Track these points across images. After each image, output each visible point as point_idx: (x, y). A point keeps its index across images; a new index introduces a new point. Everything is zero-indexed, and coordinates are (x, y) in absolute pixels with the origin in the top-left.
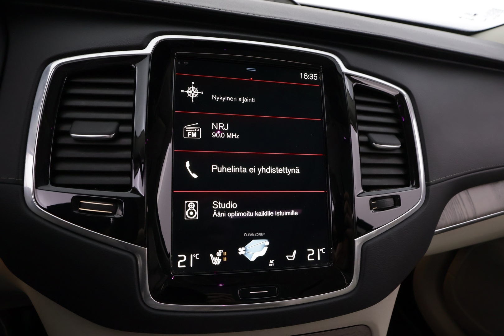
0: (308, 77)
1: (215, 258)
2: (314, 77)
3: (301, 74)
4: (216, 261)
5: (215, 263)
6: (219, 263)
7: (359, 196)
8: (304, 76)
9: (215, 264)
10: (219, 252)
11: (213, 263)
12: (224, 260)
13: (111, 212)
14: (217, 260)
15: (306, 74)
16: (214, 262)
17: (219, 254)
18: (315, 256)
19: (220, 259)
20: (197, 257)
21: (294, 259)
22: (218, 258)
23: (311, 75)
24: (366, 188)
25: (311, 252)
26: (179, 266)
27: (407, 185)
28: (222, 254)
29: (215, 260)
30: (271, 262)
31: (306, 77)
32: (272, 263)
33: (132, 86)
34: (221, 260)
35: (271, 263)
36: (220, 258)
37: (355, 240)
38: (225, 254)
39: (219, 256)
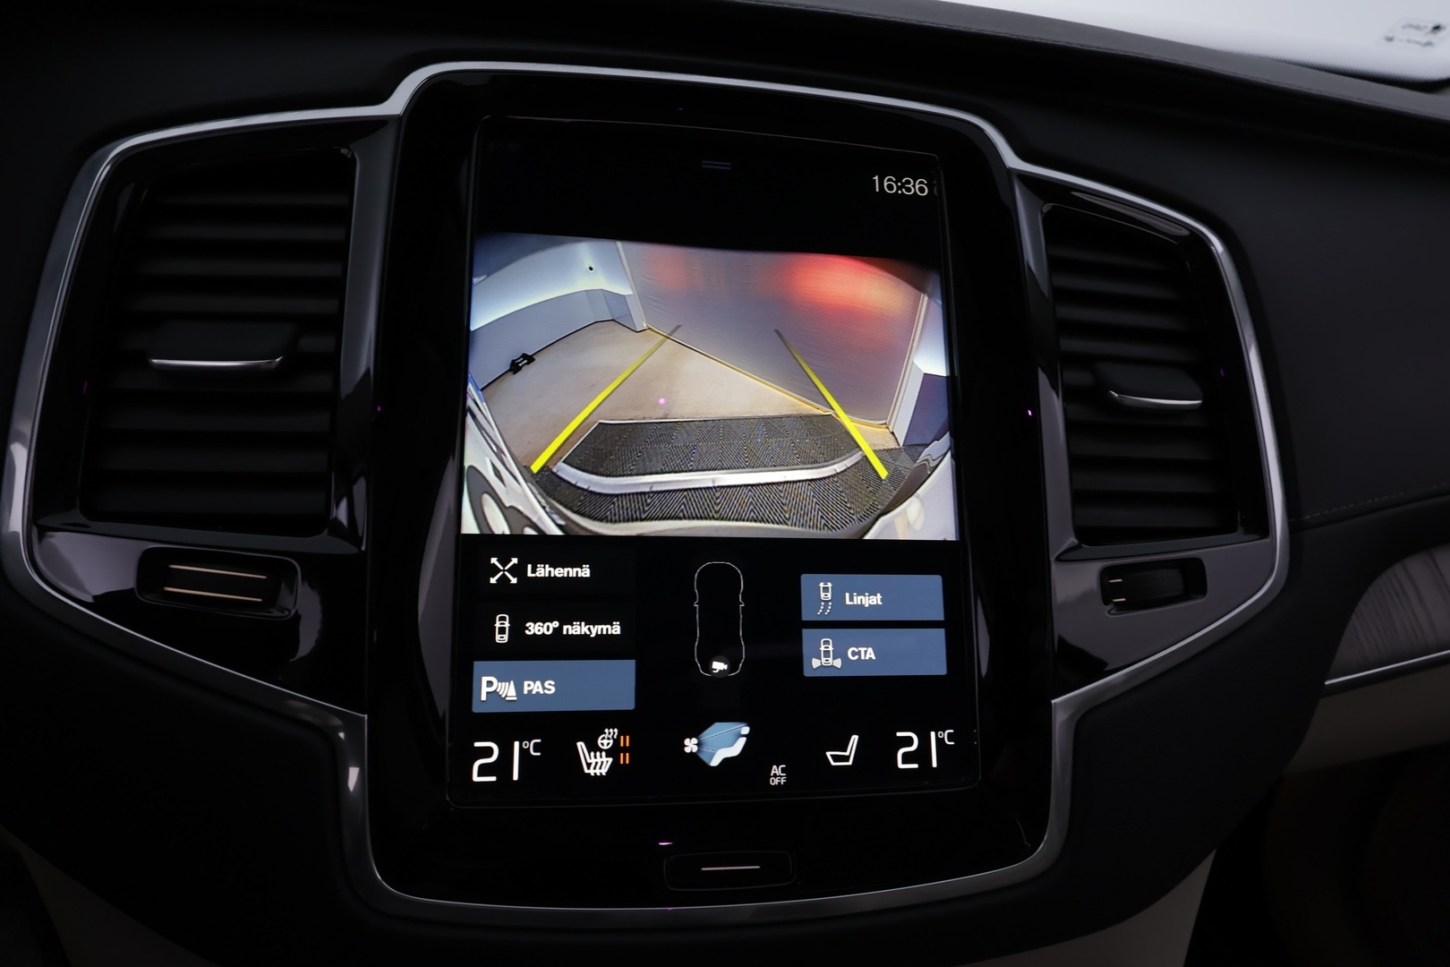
0: (899, 188)
1: (592, 754)
2: (917, 187)
3: (876, 178)
4: (597, 764)
5: (592, 772)
6: (604, 771)
7: (1063, 558)
8: (886, 184)
9: (593, 774)
10: (606, 736)
11: (586, 771)
12: (622, 762)
13: (260, 600)
14: (599, 760)
15: (889, 180)
16: (589, 768)
17: (605, 742)
18: (922, 755)
19: (607, 756)
20: (535, 751)
21: (850, 763)
22: (604, 754)
23: (908, 182)
24: (1090, 536)
25: (909, 742)
26: (476, 778)
27: (1226, 527)
28: (616, 741)
29: (593, 761)
30: (776, 770)
31: (890, 187)
32: (778, 776)
33: (341, 216)
34: (610, 760)
35: (775, 776)
36: (609, 753)
37: (1053, 701)
38: (626, 741)
39: (605, 747)
